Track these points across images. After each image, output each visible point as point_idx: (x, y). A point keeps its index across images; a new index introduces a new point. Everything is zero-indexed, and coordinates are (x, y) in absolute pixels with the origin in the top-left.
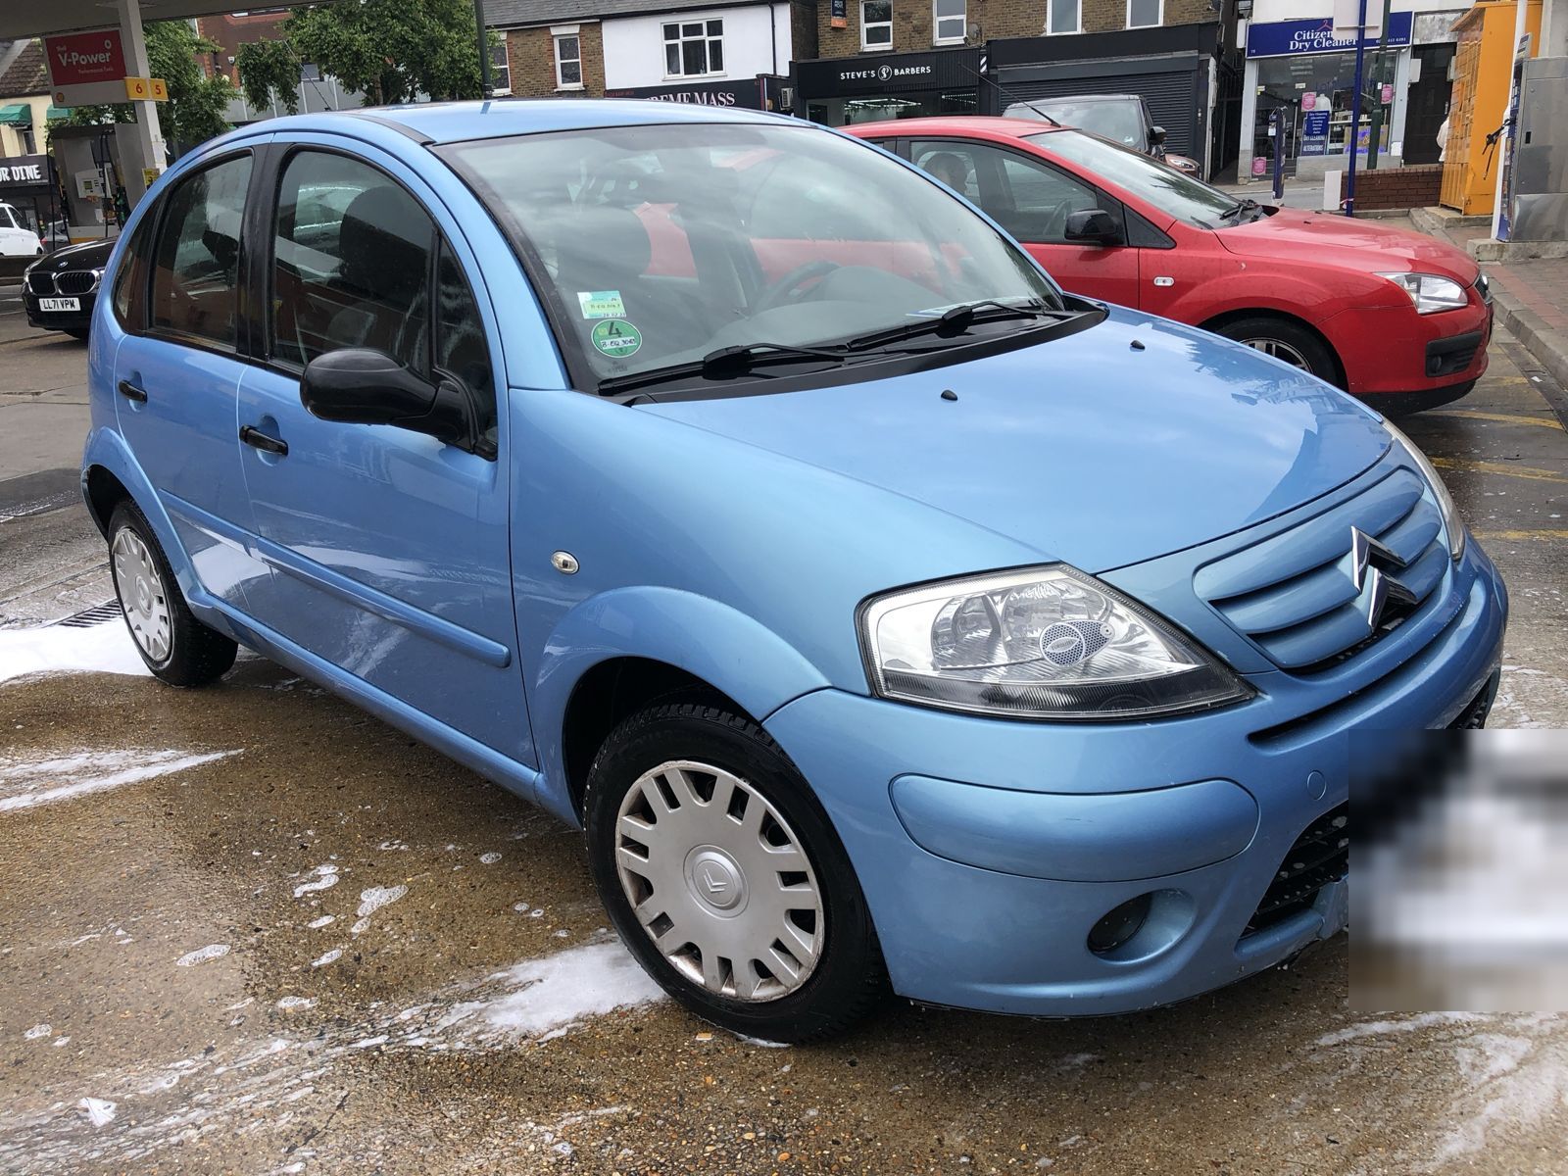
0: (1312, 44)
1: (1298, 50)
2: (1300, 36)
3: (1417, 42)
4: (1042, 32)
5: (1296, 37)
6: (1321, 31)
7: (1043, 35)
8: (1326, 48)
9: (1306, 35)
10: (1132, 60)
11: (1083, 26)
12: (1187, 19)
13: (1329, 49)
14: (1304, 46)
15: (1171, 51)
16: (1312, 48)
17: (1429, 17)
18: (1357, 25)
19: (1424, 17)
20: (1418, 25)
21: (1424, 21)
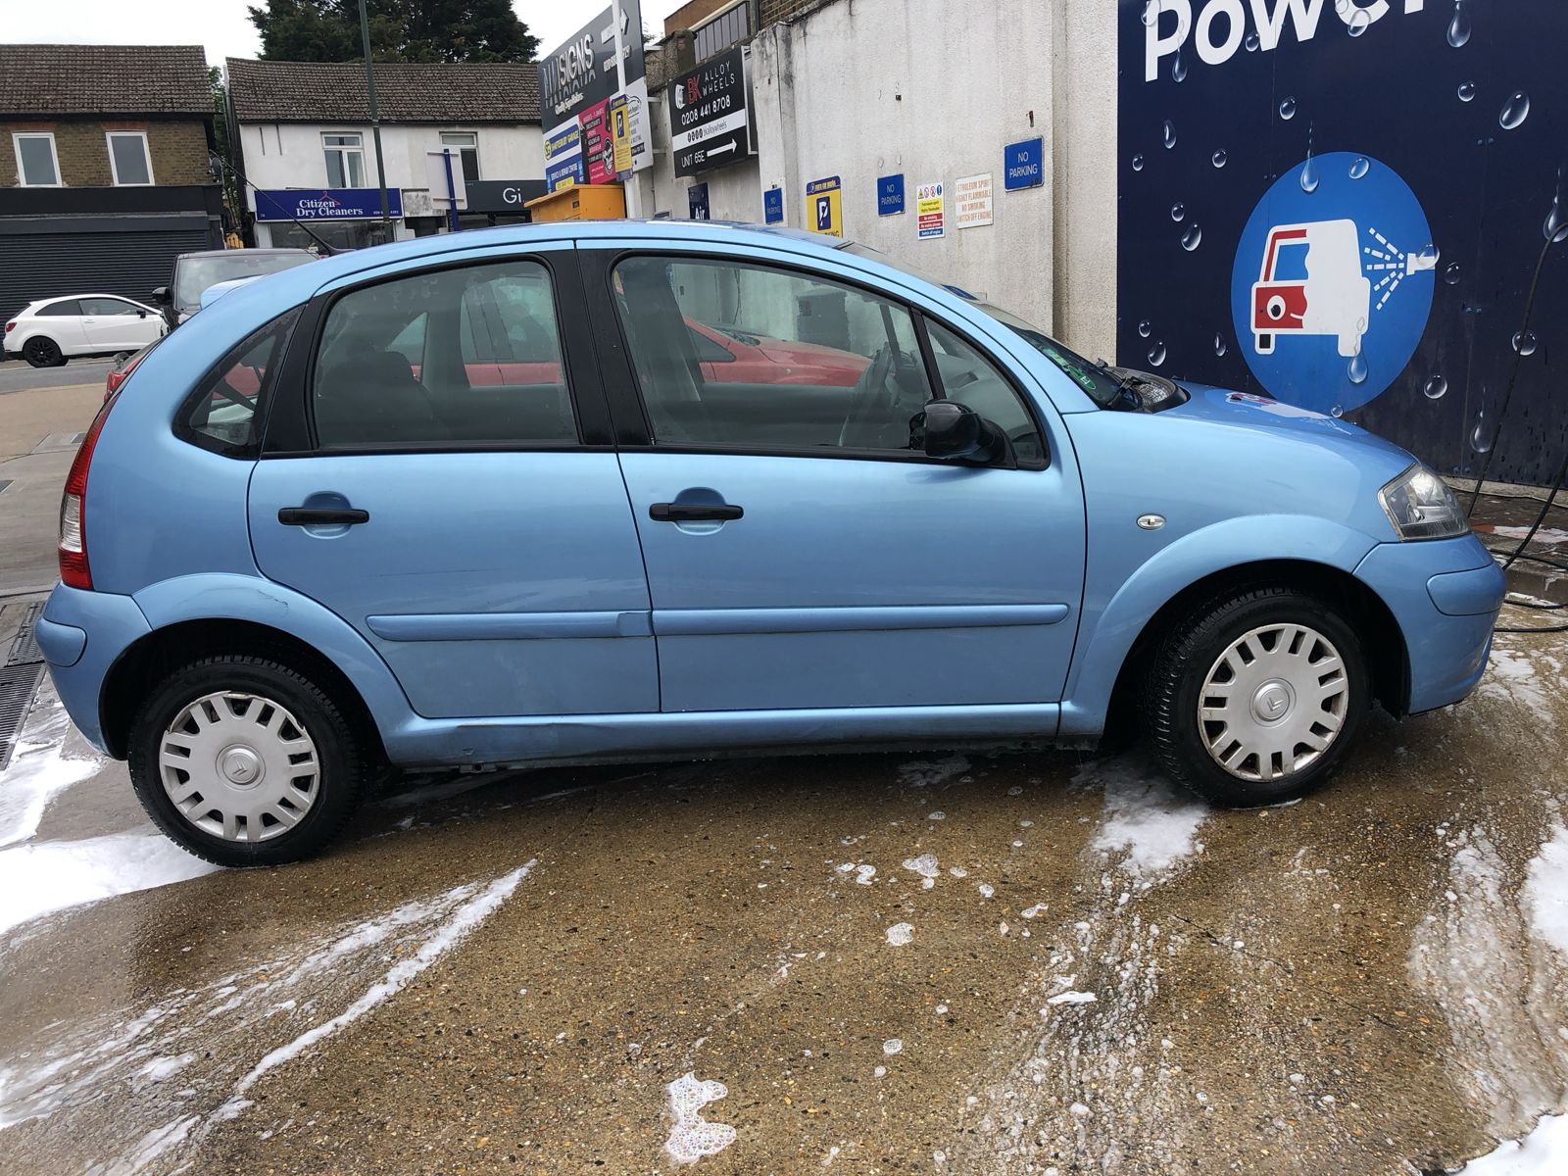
0: (317, 213)
1: (305, 217)
2: (304, 204)
3: (408, 215)
4: (16, 183)
5: (301, 204)
6: (323, 201)
7: (16, 186)
8: (330, 216)
9: (311, 204)
10: (136, 217)
11: (63, 180)
12: (179, 181)
13: (334, 217)
14: (309, 213)
15: (179, 210)
16: (317, 215)
17: (414, 194)
18: (448, 197)
19: (409, 193)
20: (406, 200)
21: (410, 198)
